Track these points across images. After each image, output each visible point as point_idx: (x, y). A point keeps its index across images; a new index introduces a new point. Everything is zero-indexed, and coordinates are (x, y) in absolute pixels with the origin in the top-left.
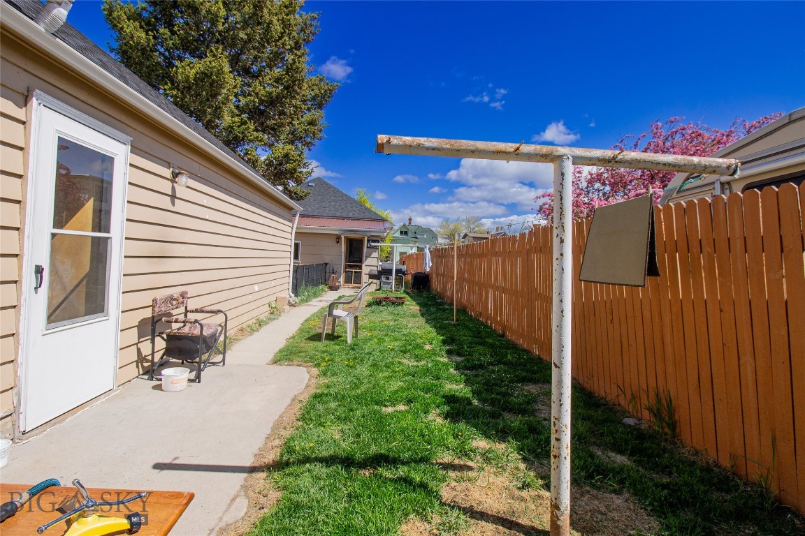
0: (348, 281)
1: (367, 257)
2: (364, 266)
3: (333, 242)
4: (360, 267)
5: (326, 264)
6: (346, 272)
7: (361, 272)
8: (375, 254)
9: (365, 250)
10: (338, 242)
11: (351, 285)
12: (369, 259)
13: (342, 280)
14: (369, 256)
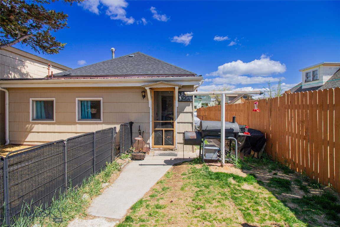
0: (158, 141)
1: (179, 113)
2: (176, 124)
3: (138, 96)
4: (172, 125)
5: (131, 124)
6: (155, 131)
7: (173, 131)
8: (188, 109)
9: (176, 104)
10: (144, 97)
11: (161, 147)
12: (181, 115)
13: (151, 141)
14: (181, 111)
